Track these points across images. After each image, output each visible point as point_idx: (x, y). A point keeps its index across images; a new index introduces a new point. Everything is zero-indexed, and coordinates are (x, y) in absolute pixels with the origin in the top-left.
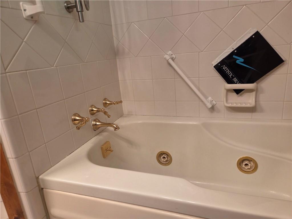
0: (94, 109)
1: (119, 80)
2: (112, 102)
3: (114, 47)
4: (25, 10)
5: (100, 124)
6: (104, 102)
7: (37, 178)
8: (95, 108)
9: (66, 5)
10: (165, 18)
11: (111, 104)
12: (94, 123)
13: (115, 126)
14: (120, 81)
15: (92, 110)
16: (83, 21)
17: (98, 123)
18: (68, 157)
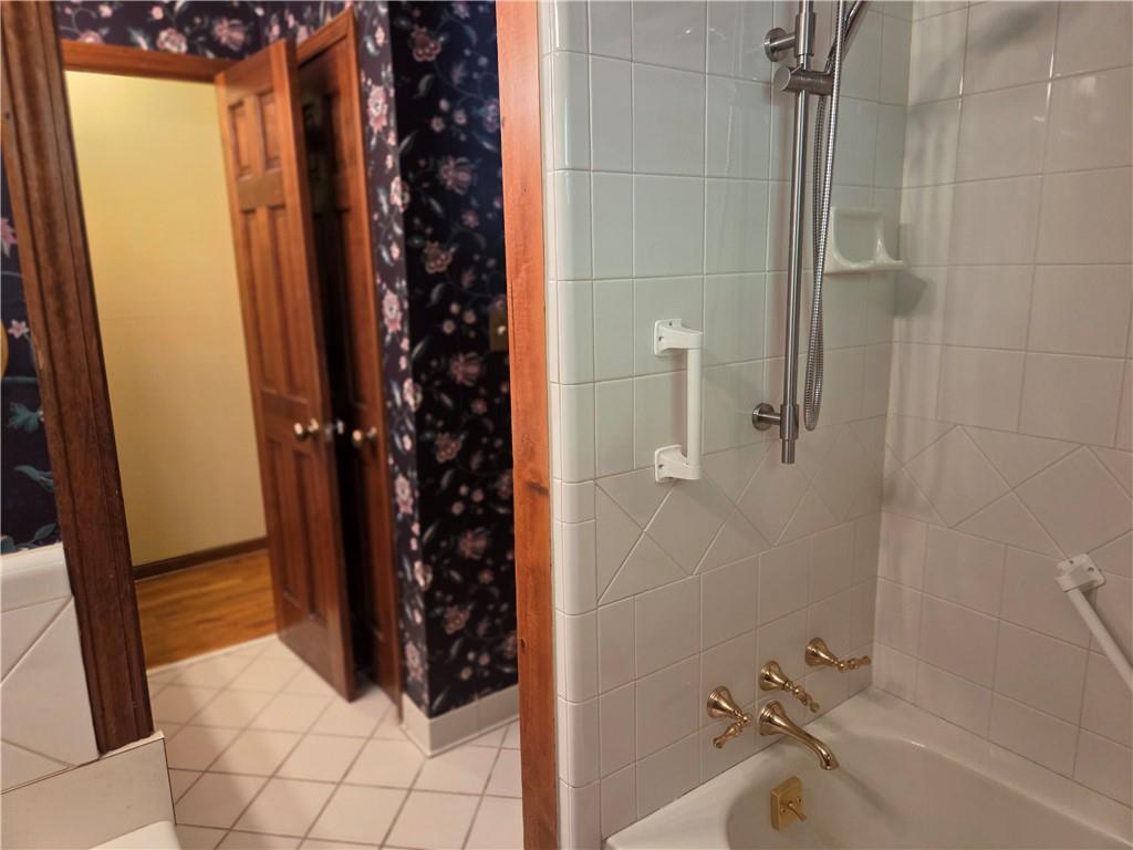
0: (776, 678)
1: (879, 574)
2: (835, 659)
3: (882, 476)
4: (661, 466)
5: (783, 724)
6: (810, 648)
7: (603, 841)
8: (778, 676)
9: (756, 413)
10: (1083, 444)
11: (830, 664)
12: (767, 714)
13: (824, 753)
14: (879, 579)
15: (769, 678)
16: (791, 460)
17: (777, 720)
18: (677, 803)
